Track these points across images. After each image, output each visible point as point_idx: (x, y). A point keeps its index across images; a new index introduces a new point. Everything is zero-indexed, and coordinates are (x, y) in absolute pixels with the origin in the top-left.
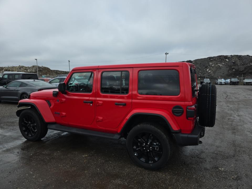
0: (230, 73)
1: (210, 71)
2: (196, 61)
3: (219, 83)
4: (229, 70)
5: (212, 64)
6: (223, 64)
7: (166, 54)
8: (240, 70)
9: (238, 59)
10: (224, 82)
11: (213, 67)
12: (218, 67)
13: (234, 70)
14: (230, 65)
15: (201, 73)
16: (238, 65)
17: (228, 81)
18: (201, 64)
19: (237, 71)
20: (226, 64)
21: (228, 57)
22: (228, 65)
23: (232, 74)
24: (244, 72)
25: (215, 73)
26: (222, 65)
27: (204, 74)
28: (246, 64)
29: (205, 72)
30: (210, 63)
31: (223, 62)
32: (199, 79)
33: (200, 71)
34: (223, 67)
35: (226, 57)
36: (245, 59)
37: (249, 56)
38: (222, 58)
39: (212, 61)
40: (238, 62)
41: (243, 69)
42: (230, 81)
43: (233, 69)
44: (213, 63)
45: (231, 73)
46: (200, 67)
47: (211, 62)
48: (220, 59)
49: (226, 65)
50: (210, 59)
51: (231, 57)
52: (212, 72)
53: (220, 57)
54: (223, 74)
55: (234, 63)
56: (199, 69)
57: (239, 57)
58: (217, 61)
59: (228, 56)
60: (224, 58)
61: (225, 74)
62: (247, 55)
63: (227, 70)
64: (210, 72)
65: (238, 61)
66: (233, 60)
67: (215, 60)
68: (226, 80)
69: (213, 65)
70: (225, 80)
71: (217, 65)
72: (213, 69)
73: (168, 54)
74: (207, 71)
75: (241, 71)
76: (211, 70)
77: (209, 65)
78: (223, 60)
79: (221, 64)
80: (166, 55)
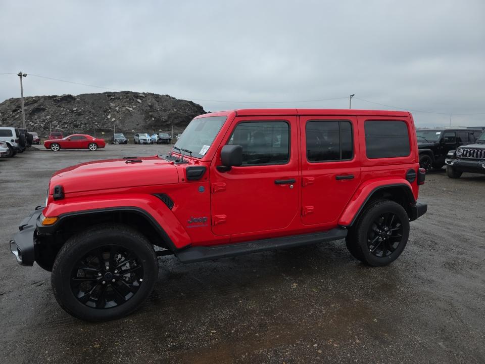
0: (148, 123)
1: (113, 119)
2: (83, 97)
3: (142, 141)
4: (145, 119)
5: (115, 105)
6: (134, 107)
7: (20, 75)
8: (162, 119)
9: (156, 100)
10: (150, 140)
11: (117, 112)
12: (127, 112)
13: (153, 119)
14: (145, 110)
15: (98, 122)
16: (157, 110)
17: (155, 137)
18: (93, 104)
19: (157, 120)
20: (139, 107)
21: (140, 95)
22: (143, 110)
23: (152, 126)
24: (168, 123)
25: (124, 122)
26: (134, 109)
27: (103, 125)
28: (168, 109)
29: (105, 120)
30: (112, 104)
31: (133, 104)
32: (103, 133)
33: (96, 118)
34: (134, 112)
35: (136, 95)
36: (165, 101)
37: (169, 97)
38: (130, 97)
39: (113, 100)
40: (157, 106)
41: (166, 118)
42: (158, 137)
43: (152, 116)
44: (117, 105)
45: (150, 124)
46: (93, 111)
47: (112, 102)
48: (127, 98)
49: (138, 109)
50: (111, 96)
51: (144, 96)
52: (118, 122)
53: (126, 93)
54: (138, 125)
55: (151, 106)
56: (93, 114)
57: (157, 97)
58: (124, 102)
59: (139, 93)
60: (134, 96)
61: (140, 125)
62: (167, 95)
63: (143, 118)
64: (115, 120)
65: (156, 103)
66: (148, 101)
67: (119, 98)
68: (153, 137)
69: (117, 108)
70: (150, 136)
71: (124, 109)
72: (119, 116)
73: (25, 75)
74: (108, 119)
75: (165, 122)
76: (115, 117)
77: (110, 108)
78: (133, 100)
79: (130, 107)
80: (21, 78)
